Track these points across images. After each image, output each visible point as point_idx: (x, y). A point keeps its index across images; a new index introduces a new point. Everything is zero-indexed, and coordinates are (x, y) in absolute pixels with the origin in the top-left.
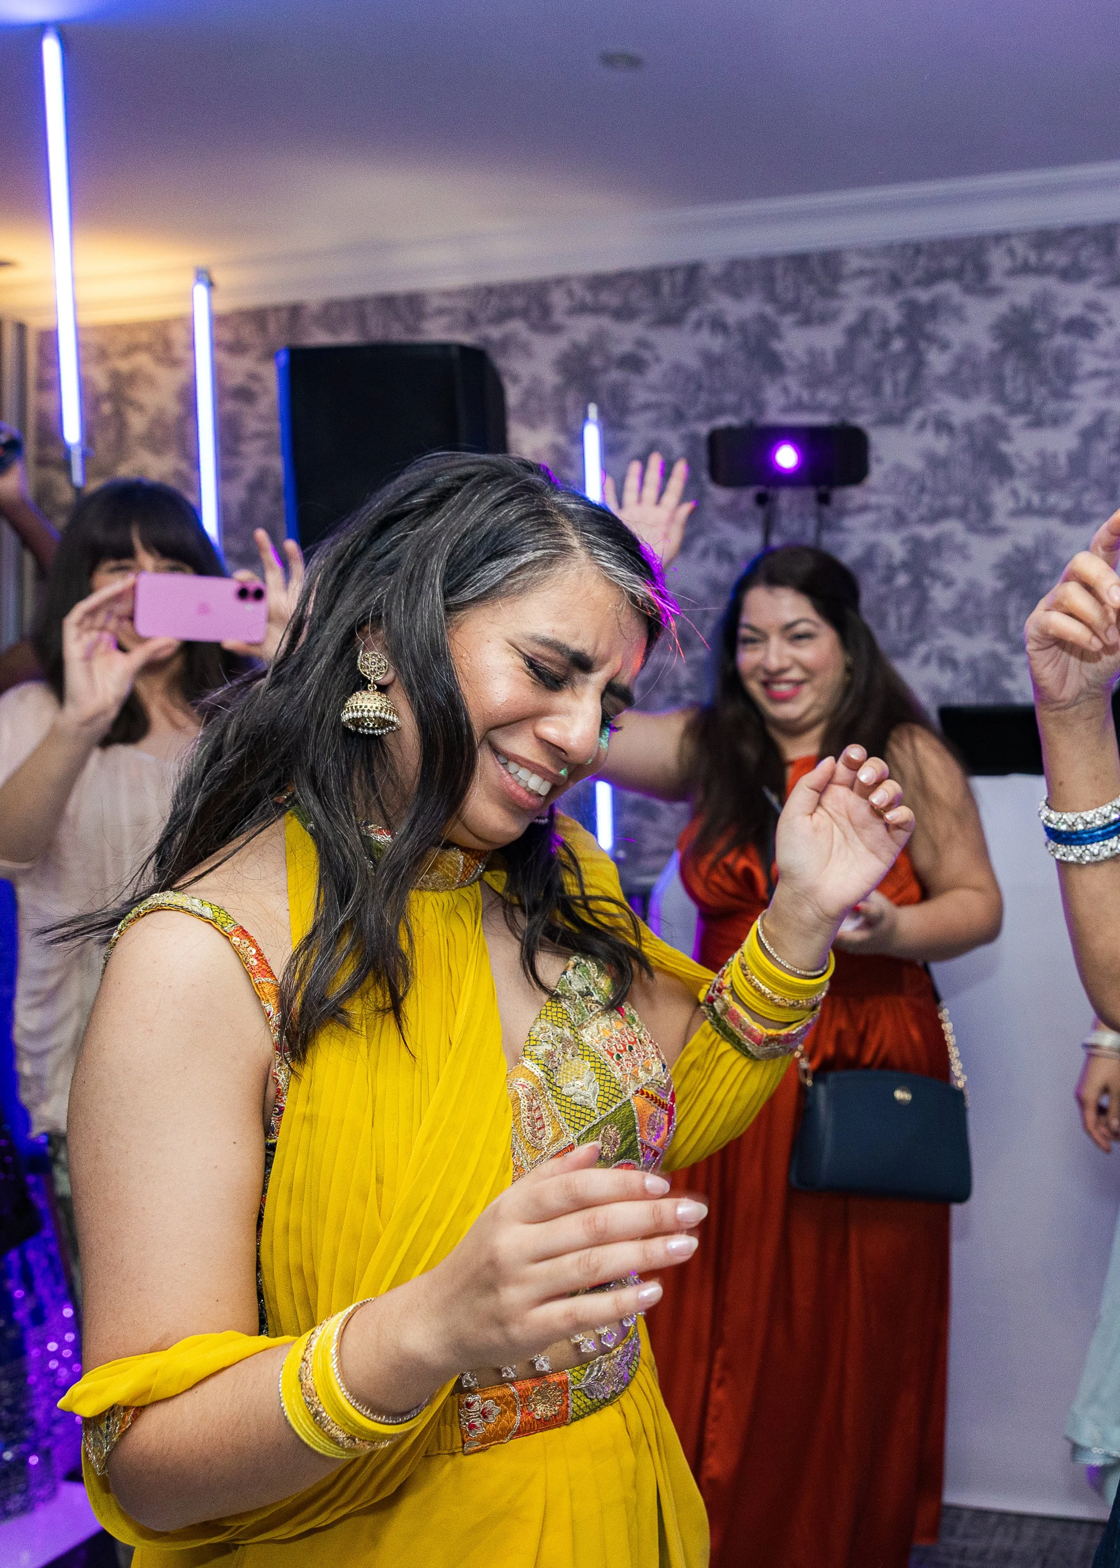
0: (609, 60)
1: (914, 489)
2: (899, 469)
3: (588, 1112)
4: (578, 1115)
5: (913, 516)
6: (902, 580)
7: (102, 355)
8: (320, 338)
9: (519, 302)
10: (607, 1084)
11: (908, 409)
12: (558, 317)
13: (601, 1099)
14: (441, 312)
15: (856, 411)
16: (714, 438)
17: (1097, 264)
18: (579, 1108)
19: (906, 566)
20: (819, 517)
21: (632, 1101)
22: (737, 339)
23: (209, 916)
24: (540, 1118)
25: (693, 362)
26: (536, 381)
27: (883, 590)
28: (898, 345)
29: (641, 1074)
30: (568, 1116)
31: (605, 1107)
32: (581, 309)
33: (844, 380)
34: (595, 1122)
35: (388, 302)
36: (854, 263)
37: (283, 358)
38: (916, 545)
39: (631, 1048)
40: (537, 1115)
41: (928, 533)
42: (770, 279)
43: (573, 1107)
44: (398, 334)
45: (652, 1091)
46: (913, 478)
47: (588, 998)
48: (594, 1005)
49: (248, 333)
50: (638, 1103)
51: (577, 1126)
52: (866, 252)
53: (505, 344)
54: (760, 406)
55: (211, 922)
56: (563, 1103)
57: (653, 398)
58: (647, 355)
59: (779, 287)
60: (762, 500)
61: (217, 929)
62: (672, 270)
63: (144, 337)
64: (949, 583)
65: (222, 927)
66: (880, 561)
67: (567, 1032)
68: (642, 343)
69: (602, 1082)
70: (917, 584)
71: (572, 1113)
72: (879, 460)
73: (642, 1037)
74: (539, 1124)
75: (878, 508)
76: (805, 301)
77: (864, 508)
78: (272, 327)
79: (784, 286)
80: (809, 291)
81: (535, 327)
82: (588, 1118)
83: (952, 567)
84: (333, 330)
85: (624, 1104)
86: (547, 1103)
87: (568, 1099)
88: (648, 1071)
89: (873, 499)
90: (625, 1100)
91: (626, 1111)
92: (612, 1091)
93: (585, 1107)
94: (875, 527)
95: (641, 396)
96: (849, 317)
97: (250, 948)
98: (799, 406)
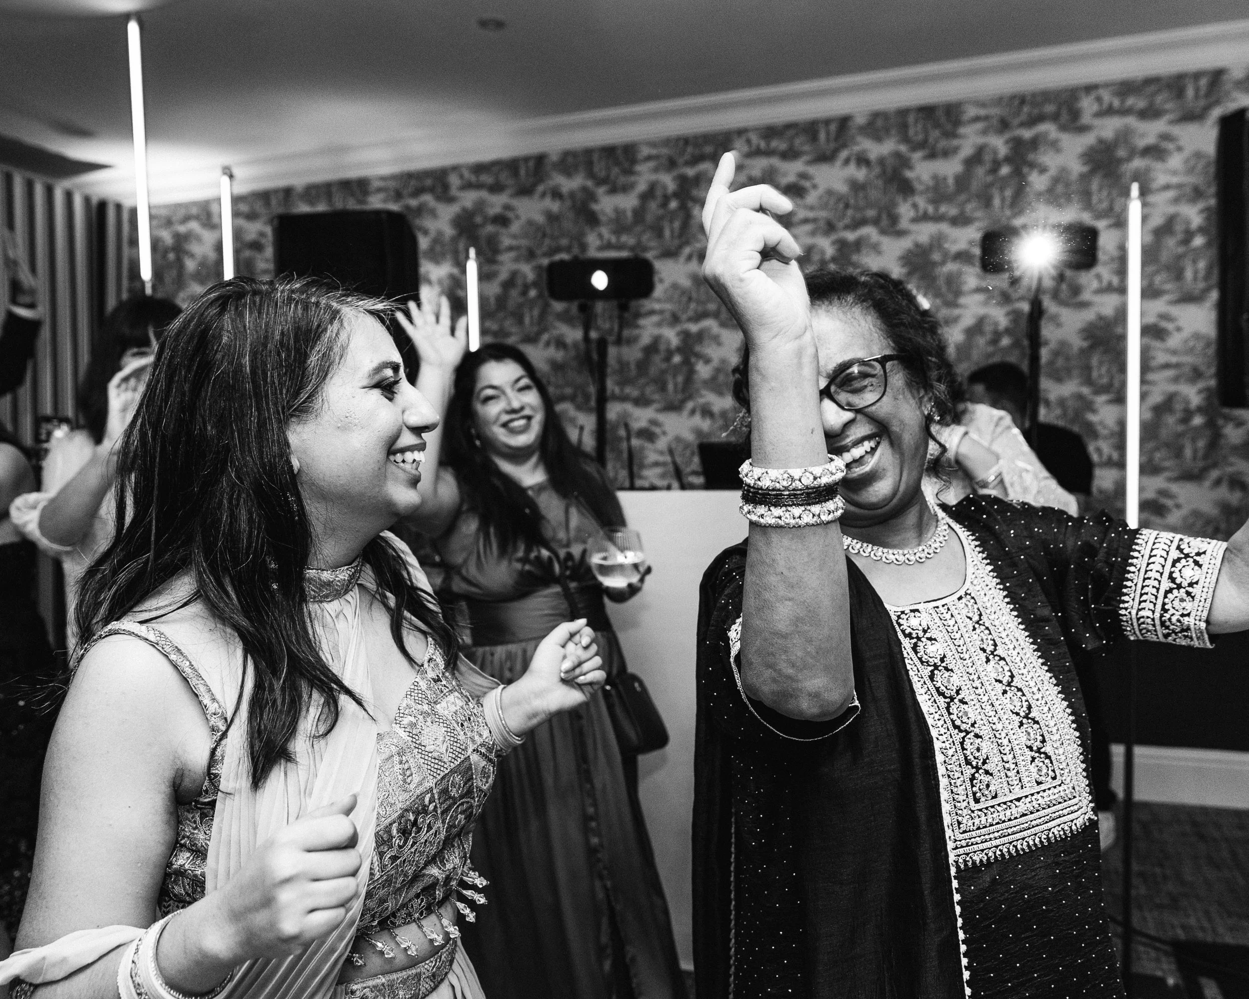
0: (483, 24)
1: (685, 299)
2: (675, 286)
3: (443, 764)
4: (436, 766)
5: (684, 317)
6: (677, 359)
7: (169, 222)
8: (304, 208)
9: (429, 182)
10: (455, 744)
11: (680, 247)
12: (454, 192)
13: (451, 755)
14: (379, 190)
15: (645, 249)
16: (552, 267)
17: (806, 148)
18: (437, 761)
19: (679, 350)
20: (621, 318)
21: (471, 757)
22: (568, 203)
23: (152, 640)
24: (409, 769)
25: (540, 219)
26: (440, 233)
27: (664, 366)
28: (673, 204)
29: (477, 738)
30: (429, 767)
31: (453, 761)
32: (468, 186)
33: (639, 229)
34: (447, 772)
35: (347, 186)
36: (645, 151)
37: (276, 222)
38: (686, 336)
39: (469, 719)
40: (406, 766)
41: (694, 328)
42: (589, 164)
43: (433, 760)
44: (352, 205)
45: (483, 750)
46: (684, 292)
47: (439, 683)
48: (443, 688)
49: (259, 207)
50: (475, 758)
51: (435, 775)
52: (652, 144)
53: (420, 210)
54: (583, 247)
55: (153, 645)
56: (426, 758)
57: (514, 243)
58: (510, 215)
59: (596, 169)
60: (583, 308)
61: (159, 650)
62: (526, 159)
63: (194, 211)
64: (708, 361)
65: (163, 648)
66: (662, 347)
67: (426, 707)
68: (507, 207)
69: (452, 743)
70: (687, 362)
71: (432, 765)
72: (661, 281)
73: (475, 712)
74: (408, 773)
75: (661, 312)
76: (612, 177)
77: (652, 312)
78: (274, 202)
79: (599, 168)
80: (616, 170)
81: (439, 199)
82: (442, 769)
83: (711, 350)
84: (311, 203)
85: (465, 759)
86: (414, 757)
87: (430, 755)
88: (481, 735)
89: (657, 306)
90: (466, 756)
91: (466, 764)
92: (458, 750)
93: (440, 761)
94: (659, 324)
95: (506, 242)
96: (642, 187)
97: (184, 662)
98: (609, 246)
